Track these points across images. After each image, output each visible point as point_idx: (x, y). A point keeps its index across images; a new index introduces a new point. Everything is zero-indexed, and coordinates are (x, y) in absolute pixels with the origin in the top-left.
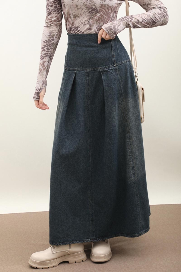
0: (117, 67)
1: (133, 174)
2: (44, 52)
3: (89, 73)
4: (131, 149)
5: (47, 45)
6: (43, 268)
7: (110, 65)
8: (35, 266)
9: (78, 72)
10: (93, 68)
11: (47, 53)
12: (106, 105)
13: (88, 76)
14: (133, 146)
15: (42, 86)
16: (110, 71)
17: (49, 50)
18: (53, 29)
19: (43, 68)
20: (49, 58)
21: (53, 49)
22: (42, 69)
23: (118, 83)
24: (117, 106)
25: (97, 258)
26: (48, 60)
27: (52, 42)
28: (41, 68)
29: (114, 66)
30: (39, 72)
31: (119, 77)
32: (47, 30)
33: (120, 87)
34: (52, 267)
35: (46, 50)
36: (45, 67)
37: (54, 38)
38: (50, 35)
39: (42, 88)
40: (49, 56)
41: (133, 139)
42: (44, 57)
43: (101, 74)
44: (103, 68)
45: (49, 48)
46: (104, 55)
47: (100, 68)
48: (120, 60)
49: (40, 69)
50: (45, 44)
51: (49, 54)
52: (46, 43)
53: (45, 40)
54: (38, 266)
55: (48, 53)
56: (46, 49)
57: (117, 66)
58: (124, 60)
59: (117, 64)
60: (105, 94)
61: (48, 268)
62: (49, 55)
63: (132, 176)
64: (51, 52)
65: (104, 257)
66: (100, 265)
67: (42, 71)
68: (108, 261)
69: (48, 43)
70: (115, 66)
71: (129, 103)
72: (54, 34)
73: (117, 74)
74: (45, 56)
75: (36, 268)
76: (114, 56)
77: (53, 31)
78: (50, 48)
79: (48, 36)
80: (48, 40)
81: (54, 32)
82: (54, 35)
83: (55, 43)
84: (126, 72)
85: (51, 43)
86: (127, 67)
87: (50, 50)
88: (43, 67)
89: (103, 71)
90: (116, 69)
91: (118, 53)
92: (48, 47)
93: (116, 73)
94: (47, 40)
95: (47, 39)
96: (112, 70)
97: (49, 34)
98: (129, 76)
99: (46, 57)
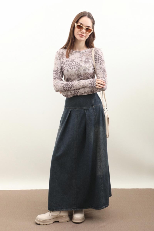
0: (94, 108)
1: (100, 171)
3: (78, 110)
4: (100, 156)
6: (43, 225)
7: (90, 106)
8: (39, 223)
9: (72, 110)
10: (81, 108)
12: (87, 130)
13: (78, 112)
14: (101, 154)
16: (90, 110)
23: (94, 116)
24: (93, 130)
25: (76, 220)
31: (95, 113)
33: (96, 119)
34: (49, 224)
41: (101, 150)
43: (85, 111)
46: (88, 101)
48: (96, 104)
54: (41, 223)
58: (99, 104)
59: (95, 106)
60: (87, 123)
61: (47, 225)
63: (100, 172)
65: (80, 220)
66: (77, 224)
68: (82, 222)
71: (100, 128)
75: (39, 224)
76: (93, 101)
84: (100, 111)
86: (100, 108)
89: (86, 109)
90: (94, 109)
91: (95, 100)
93: (94, 111)
96: (92, 109)
98: (101, 113)
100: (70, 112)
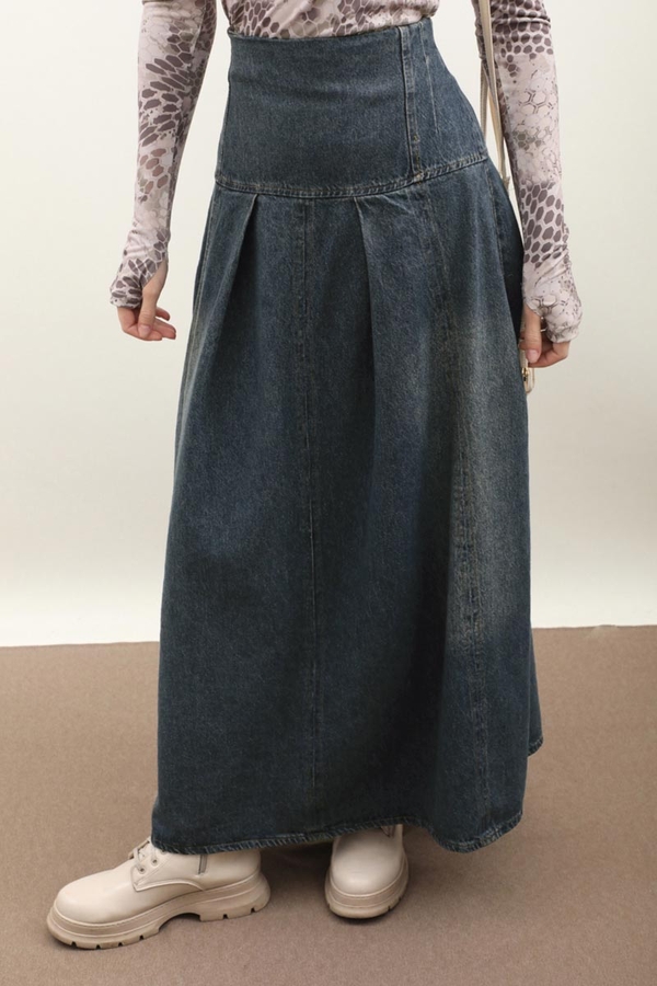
0: (425, 186)
1: (469, 618)
2: (156, 112)
3: (307, 208)
4: (468, 523)
5: (164, 79)
7: (395, 177)
9: (263, 199)
10: (325, 190)
11: (168, 113)
12: (377, 344)
13: (305, 220)
14: (477, 509)
15: (157, 253)
16: (393, 202)
17: (176, 100)
18: (185, 14)
19: (155, 180)
20: (178, 134)
21: (188, 94)
22: (151, 183)
23: (429, 252)
24: (424, 347)
26: (172, 144)
27: (186, 65)
28: (148, 176)
29: (415, 184)
30: (143, 194)
31: (434, 228)
32: (161, 16)
33: (440, 269)
35: (164, 103)
36: (166, 172)
37: (192, 48)
38: (172, 39)
39: (155, 262)
40: (176, 129)
41: (479, 483)
42: (156, 132)
43: (357, 213)
44: (366, 191)
45: (175, 92)
46: (373, 134)
47: (355, 190)
48: (438, 155)
49: (142, 183)
50: (158, 78)
51: (177, 117)
52: (163, 73)
53: (157, 61)
55: (173, 114)
56: (164, 96)
57: (425, 180)
58: (457, 155)
59: (426, 175)
60: (374, 302)
62: (177, 122)
63: (464, 625)
64: (182, 108)
67: (153, 191)
69: (168, 74)
70: (415, 180)
71: (470, 336)
72: (191, 32)
73: (427, 217)
74: (160, 126)
76: (413, 139)
77: (184, 19)
78: (180, 93)
79: (166, 44)
80: (169, 58)
81: (187, 22)
82: (190, 38)
83: (194, 70)
84: (465, 208)
85: (181, 72)
86: (470, 186)
87: (180, 101)
88: (156, 174)
89: (367, 200)
90: (420, 197)
91: (431, 124)
92: (168, 89)
93: (422, 212)
94: (164, 59)
95: (162, 56)
96: (404, 197)
97: (170, 34)
98: (477, 223)
99: (167, 132)
100: (248, 216)
